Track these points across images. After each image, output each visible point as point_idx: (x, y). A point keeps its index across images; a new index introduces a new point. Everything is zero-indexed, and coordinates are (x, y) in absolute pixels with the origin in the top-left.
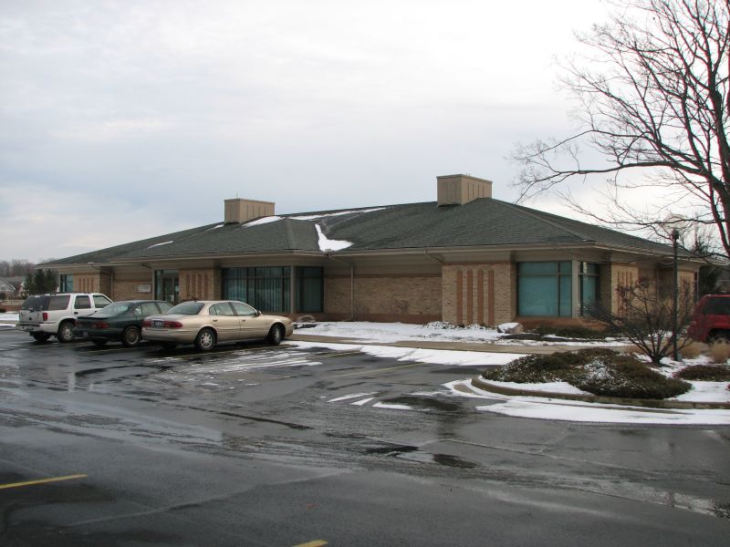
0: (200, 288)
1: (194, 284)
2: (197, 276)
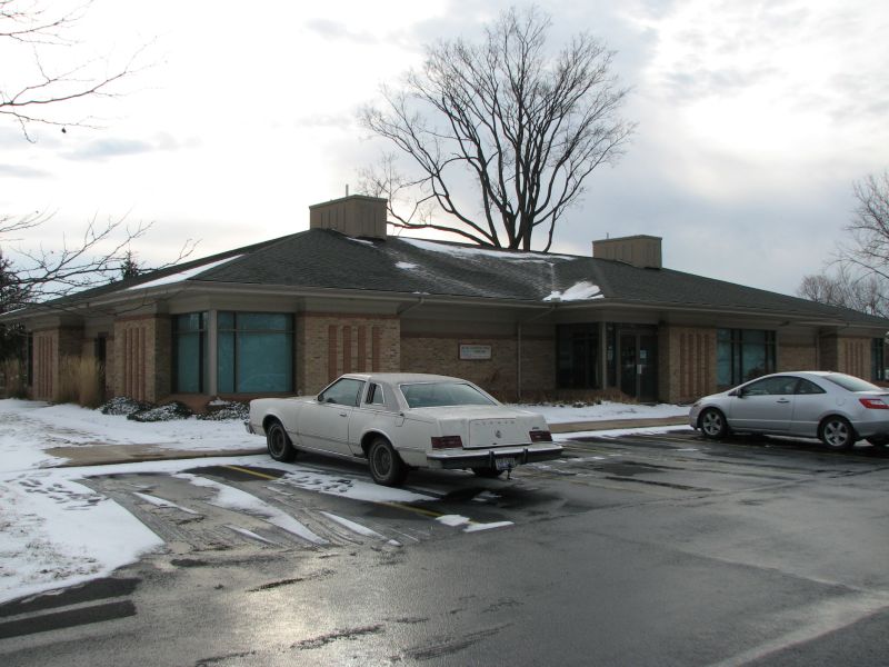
0: (699, 353)
2: (695, 338)
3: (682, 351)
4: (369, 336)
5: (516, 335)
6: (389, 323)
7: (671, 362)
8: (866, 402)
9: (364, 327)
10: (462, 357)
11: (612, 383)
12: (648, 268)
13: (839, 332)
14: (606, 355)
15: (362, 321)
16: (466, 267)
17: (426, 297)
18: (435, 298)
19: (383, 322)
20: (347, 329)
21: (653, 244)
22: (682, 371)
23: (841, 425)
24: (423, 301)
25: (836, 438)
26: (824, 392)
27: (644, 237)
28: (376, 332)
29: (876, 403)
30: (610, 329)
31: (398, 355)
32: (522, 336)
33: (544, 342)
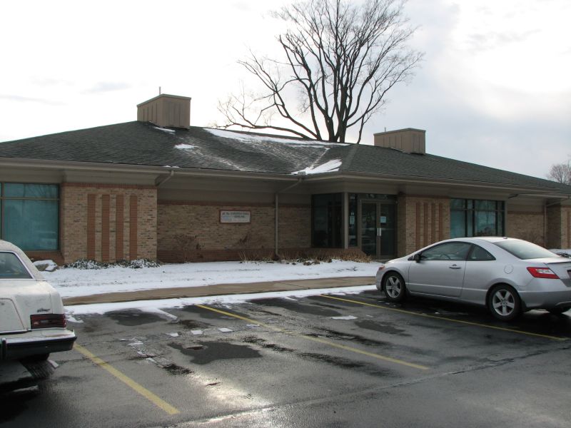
0: (433, 219)
1: (426, 215)
2: (430, 206)
3: (418, 216)
4: (127, 203)
5: (274, 203)
6: (146, 192)
7: (408, 226)
8: (534, 271)
9: (122, 196)
10: (222, 221)
11: (353, 243)
12: (414, 154)
13: (562, 203)
14: (347, 220)
15: (121, 191)
16: (244, 149)
17: (175, 170)
18: (185, 171)
19: (141, 192)
20: (105, 197)
21: (418, 135)
22: (418, 234)
23: (508, 294)
24: (173, 173)
25: (503, 307)
26: (493, 259)
27: (410, 130)
28: (134, 199)
29: (545, 272)
30: (353, 198)
31: (155, 220)
32: (279, 204)
33: (301, 209)
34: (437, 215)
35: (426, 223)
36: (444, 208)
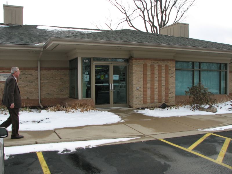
0: (159, 77)
1: (153, 74)
3: (145, 74)
14: (81, 78)
22: (145, 88)
30: (86, 61)
32: (40, 68)
33: (60, 71)
34: (163, 74)
35: (152, 80)
36: (170, 68)
